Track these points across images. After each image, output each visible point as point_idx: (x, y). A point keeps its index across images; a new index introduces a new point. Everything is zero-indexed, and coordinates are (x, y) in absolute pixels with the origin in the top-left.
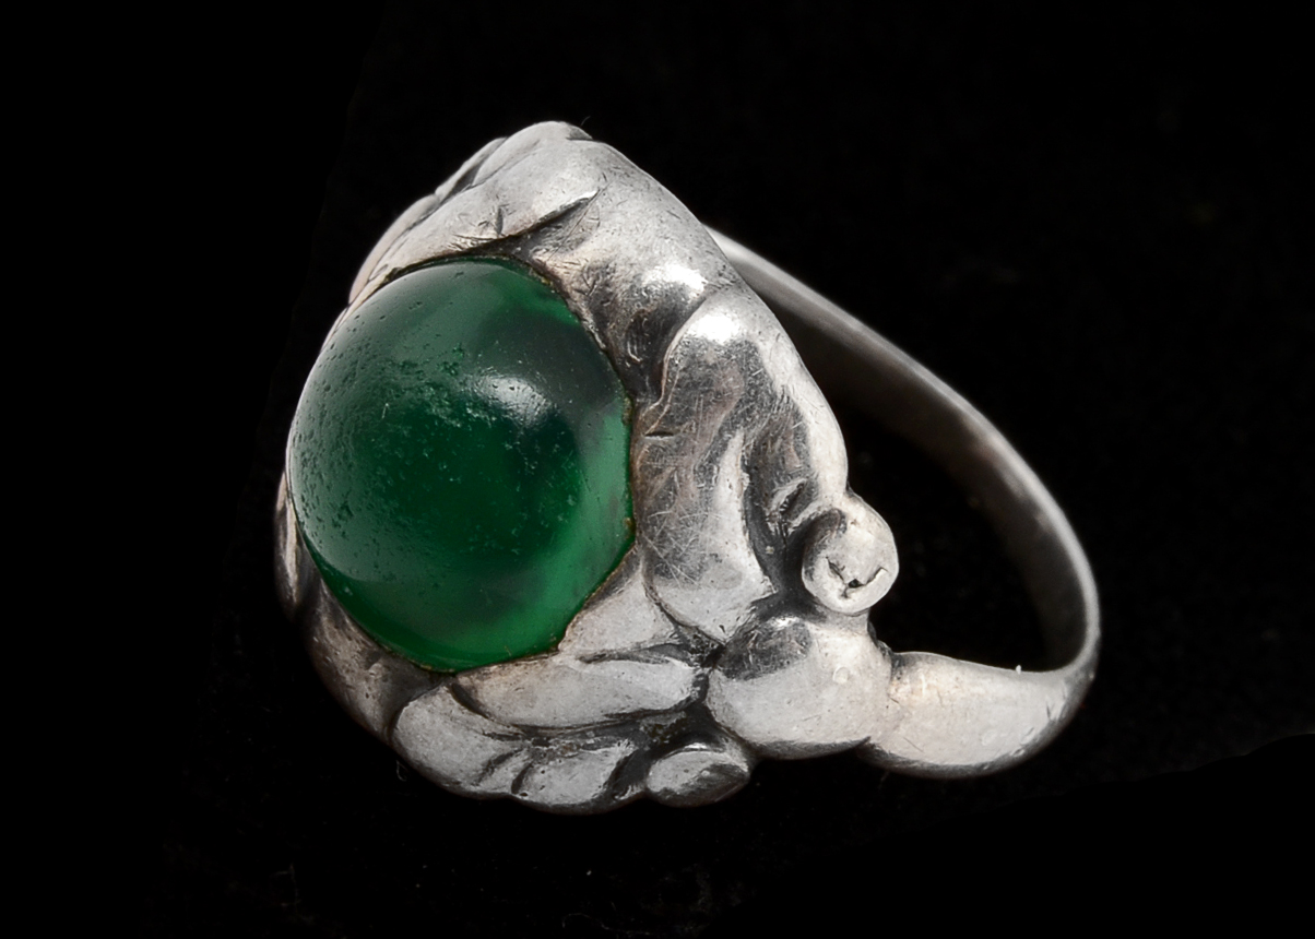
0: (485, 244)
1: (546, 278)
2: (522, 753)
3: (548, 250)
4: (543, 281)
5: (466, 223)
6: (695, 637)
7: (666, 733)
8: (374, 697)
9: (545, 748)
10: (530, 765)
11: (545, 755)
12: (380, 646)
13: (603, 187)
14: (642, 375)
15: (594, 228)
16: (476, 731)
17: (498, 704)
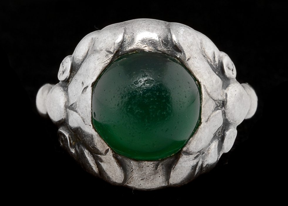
0: (112, 58)
1: (134, 51)
2: (200, 159)
3: (128, 47)
4: (134, 52)
5: (102, 59)
6: (218, 102)
7: (221, 133)
8: (161, 175)
9: (204, 154)
10: (203, 161)
11: (205, 156)
12: (158, 160)
13: (124, 28)
14: (173, 51)
15: (133, 35)
16: (191, 160)
17: (195, 148)
